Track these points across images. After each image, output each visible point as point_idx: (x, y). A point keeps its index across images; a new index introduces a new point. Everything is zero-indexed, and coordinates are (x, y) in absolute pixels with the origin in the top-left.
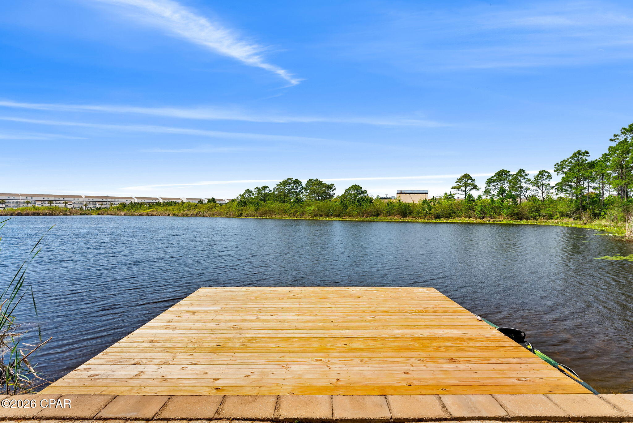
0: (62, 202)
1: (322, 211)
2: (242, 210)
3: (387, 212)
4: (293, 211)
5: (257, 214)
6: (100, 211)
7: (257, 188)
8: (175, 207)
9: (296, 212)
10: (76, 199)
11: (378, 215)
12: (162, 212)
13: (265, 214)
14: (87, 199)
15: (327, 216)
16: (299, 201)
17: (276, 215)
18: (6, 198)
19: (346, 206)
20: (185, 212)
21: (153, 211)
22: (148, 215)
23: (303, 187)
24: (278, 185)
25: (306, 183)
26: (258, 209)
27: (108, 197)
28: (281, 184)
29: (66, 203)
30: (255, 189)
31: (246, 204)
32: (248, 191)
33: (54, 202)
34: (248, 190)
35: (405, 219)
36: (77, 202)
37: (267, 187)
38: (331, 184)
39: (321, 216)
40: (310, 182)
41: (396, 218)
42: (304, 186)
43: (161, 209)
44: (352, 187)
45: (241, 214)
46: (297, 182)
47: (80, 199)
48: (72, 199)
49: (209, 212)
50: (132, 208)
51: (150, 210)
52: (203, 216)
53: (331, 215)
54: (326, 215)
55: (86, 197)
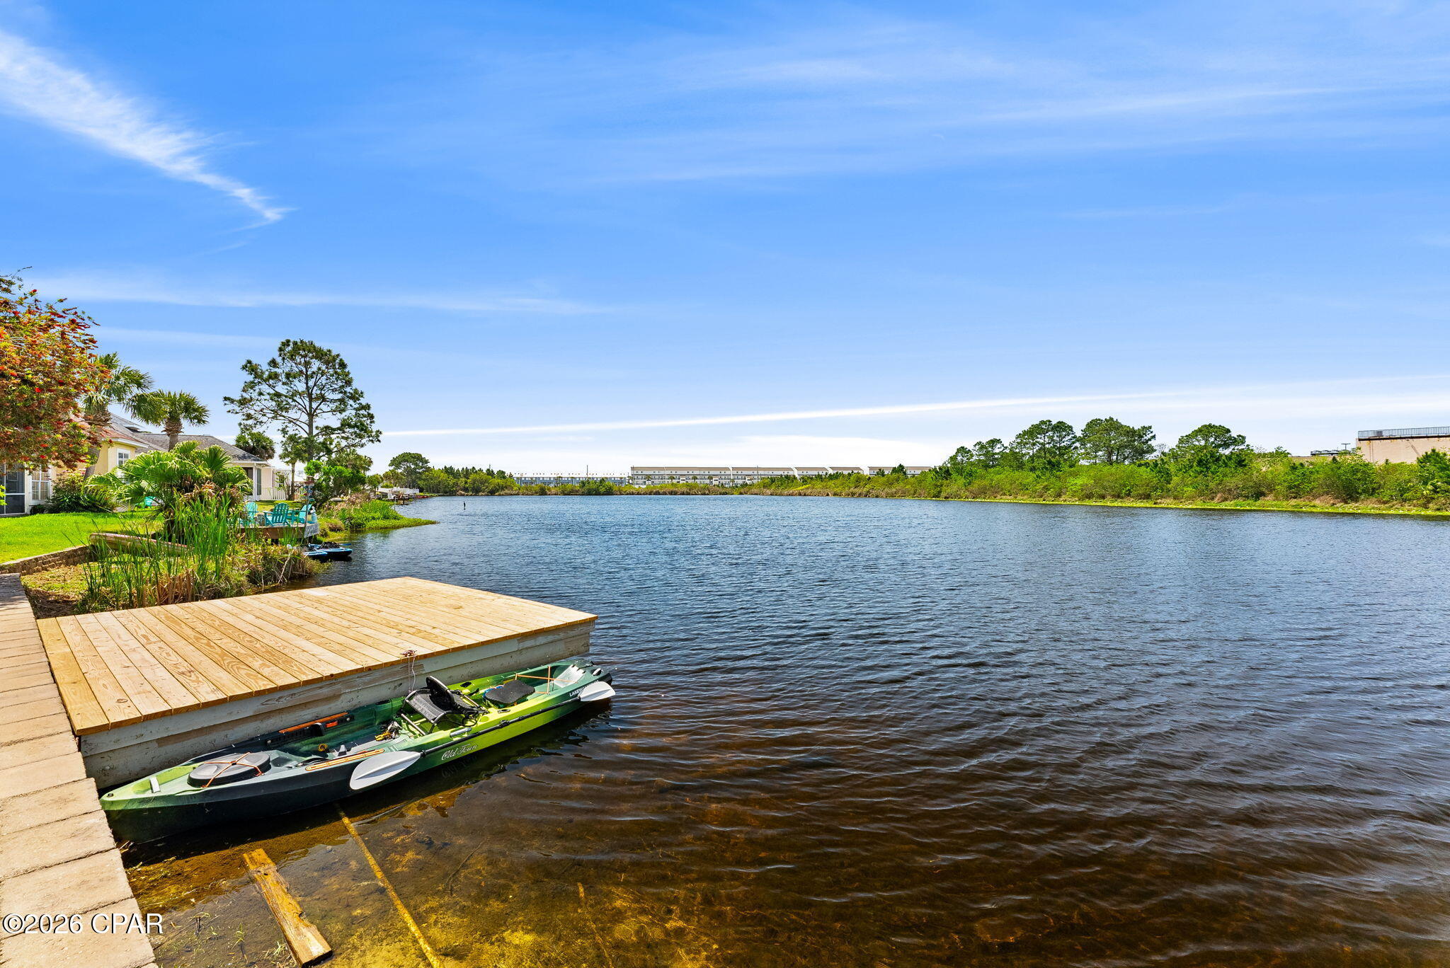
0: (707, 477)
1: (1104, 488)
2: (942, 486)
3: (1290, 488)
4: (1039, 487)
5: (967, 493)
6: (744, 489)
7: (979, 443)
8: (838, 482)
9: (1046, 488)
10: (723, 473)
11: (1259, 495)
12: (819, 490)
13: (983, 492)
14: (735, 472)
15: (1118, 496)
16: (1054, 466)
17: (1004, 494)
18: (652, 473)
19: (1168, 477)
20: (852, 489)
21: (808, 488)
22: (800, 495)
23: (1075, 437)
24: (1019, 436)
25: (1084, 427)
26: (970, 483)
27: (758, 469)
28: (1025, 433)
29: (710, 478)
30: (975, 446)
31: (950, 475)
32: (962, 450)
33: (698, 477)
34: (963, 448)
35: (1351, 507)
36: (723, 477)
37: (999, 441)
38: (1144, 428)
39: (1103, 497)
40: (1093, 425)
41: (1317, 502)
42: (1079, 434)
43: (819, 486)
44: (1200, 430)
45: (940, 492)
46: (1062, 427)
47: (728, 472)
48: (718, 473)
49: (887, 490)
50: (782, 484)
51: (804, 487)
52: (877, 497)
53: (1128, 495)
54: (1113, 496)
55: (734, 469)
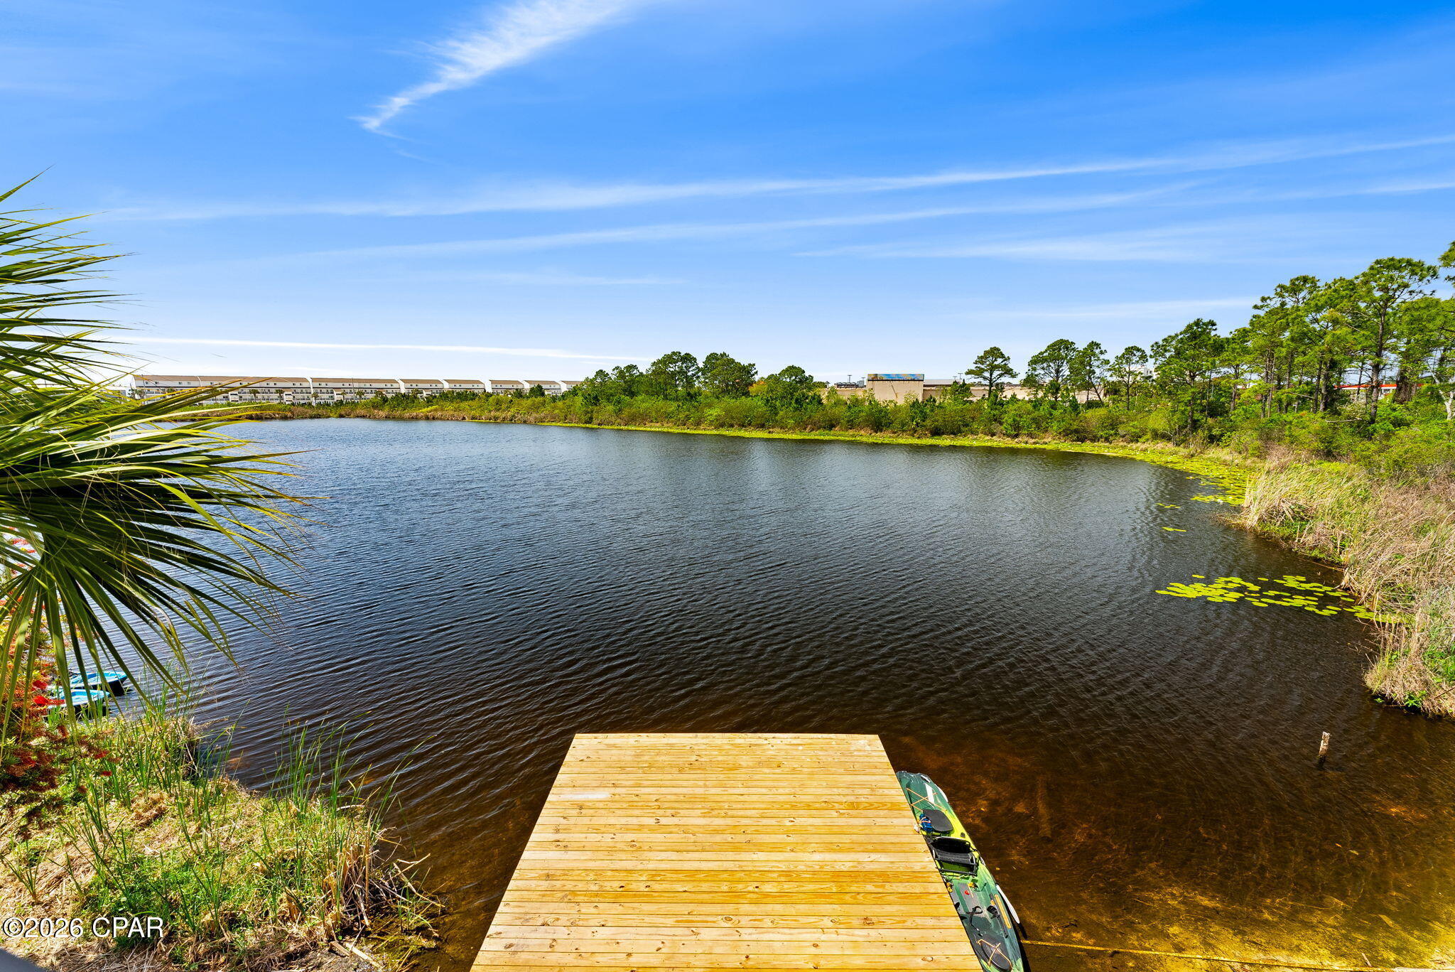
0: (273, 390)
1: (732, 418)
2: (592, 412)
3: (848, 422)
4: (682, 416)
5: (619, 420)
6: (343, 409)
7: (617, 368)
8: (475, 403)
9: (688, 418)
10: (298, 385)
11: (831, 427)
12: (452, 413)
13: (632, 419)
14: (317, 385)
15: (742, 426)
16: (692, 397)
17: (652, 421)
18: (171, 384)
19: (774, 410)
20: (492, 413)
21: (436, 410)
22: (427, 418)
23: (698, 368)
24: (654, 364)
25: (704, 360)
26: (620, 410)
27: (353, 380)
28: (659, 362)
29: (280, 391)
30: (614, 370)
31: (598, 400)
32: (600, 373)
33: (259, 390)
34: (601, 371)
35: (879, 438)
36: (299, 390)
37: (635, 367)
38: (750, 365)
39: (732, 426)
40: (712, 358)
41: (862, 432)
42: (701, 365)
43: (450, 407)
44: (787, 370)
45: (591, 418)
46: (688, 358)
47: (305, 385)
48: (290, 385)
49: (534, 415)
50: (399, 405)
51: (430, 408)
52: (525, 422)
53: (750, 424)
54: (739, 425)
55: (314, 380)
